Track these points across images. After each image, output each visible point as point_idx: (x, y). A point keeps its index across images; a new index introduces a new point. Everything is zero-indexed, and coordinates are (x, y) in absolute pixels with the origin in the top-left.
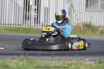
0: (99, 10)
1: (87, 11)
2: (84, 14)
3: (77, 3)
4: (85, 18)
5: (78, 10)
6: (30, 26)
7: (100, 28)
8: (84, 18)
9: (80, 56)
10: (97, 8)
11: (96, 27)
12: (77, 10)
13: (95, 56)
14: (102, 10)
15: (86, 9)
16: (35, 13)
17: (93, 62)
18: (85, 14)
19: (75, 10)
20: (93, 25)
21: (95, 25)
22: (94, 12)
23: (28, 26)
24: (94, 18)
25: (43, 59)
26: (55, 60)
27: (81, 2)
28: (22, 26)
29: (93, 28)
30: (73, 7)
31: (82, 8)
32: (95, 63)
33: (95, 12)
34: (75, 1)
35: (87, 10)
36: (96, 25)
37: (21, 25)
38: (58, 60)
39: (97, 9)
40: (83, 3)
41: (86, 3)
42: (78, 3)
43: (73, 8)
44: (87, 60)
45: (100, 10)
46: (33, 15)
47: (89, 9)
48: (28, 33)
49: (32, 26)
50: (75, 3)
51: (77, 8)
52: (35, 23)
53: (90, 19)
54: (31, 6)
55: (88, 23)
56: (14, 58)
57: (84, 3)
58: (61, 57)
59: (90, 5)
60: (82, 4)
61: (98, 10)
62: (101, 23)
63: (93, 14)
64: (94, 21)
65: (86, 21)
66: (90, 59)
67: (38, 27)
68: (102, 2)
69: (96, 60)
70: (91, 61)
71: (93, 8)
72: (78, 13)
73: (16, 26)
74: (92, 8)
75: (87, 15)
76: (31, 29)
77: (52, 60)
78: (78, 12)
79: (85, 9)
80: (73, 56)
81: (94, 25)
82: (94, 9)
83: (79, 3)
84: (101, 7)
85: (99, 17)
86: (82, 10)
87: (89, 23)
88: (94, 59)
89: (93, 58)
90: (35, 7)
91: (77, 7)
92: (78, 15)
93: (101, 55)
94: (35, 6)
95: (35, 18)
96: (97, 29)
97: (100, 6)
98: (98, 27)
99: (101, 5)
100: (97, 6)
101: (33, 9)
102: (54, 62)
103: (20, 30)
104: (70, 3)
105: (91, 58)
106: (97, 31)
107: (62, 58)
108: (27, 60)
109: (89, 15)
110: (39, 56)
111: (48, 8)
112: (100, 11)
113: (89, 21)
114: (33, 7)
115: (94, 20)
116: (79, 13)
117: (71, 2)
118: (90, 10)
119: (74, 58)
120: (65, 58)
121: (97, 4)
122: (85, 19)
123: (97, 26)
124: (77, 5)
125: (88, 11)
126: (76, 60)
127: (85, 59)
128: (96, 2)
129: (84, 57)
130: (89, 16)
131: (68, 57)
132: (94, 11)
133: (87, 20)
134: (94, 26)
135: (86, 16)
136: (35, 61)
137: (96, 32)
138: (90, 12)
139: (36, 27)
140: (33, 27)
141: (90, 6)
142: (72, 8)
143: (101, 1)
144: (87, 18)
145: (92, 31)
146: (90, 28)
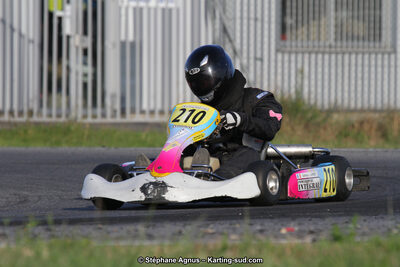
0: (330, 46)
1: (283, 52)
2: (273, 64)
3: (245, 21)
4: (279, 78)
5: (252, 48)
6: (67, 116)
7: (336, 116)
8: (273, 77)
9: (258, 221)
10: (322, 37)
11: (321, 111)
12: (245, 48)
13: (316, 217)
14: (341, 47)
15: (282, 43)
16: (85, 63)
17: (308, 239)
18: (276, 61)
19: (238, 47)
20: (309, 103)
21: (316, 103)
22: (310, 53)
23: (59, 116)
24: (313, 77)
25: (114, 235)
26: (163, 237)
27: (259, 16)
28: (35, 118)
29: (310, 115)
30: (229, 36)
31: (266, 39)
32: (314, 241)
33: (317, 53)
34: (238, 14)
35: (285, 46)
36: (323, 105)
37: (31, 113)
38: (174, 234)
39: (322, 43)
40: (266, 19)
41: (279, 20)
42: (249, 19)
43: (230, 41)
44: (284, 231)
45: (336, 47)
46: (77, 74)
47: (294, 44)
48: (58, 143)
49: (73, 114)
50: (238, 21)
51: (245, 41)
52: (85, 105)
53: (296, 82)
54: (68, 37)
55: (290, 96)
56: (4, 236)
57: (273, 19)
58: (184, 226)
59: (297, 28)
60: (266, 26)
61: (325, 47)
62: (340, 94)
63: (306, 61)
64: (313, 89)
65: (282, 92)
66: (296, 229)
67: (99, 120)
68: (339, 13)
69: (321, 231)
70: (300, 235)
71: (308, 39)
72: (252, 61)
73: (12, 120)
74: (302, 40)
75: (286, 65)
76: (73, 128)
77: (150, 237)
78: (252, 55)
79: (277, 44)
80: (234, 221)
81: (312, 102)
82: (310, 43)
83: (252, 22)
84: (336, 33)
85: (333, 71)
86: (266, 46)
87: (294, 96)
88: (312, 228)
89: (309, 225)
90: (82, 41)
91: (245, 35)
92: (252, 68)
93: (340, 216)
94: (85, 38)
95: (85, 85)
96: (325, 120)
97: (333, 29)
98: (330, 112)
99: (336, 26)
100: (322, 29)
101: (77, 48)
102: (155, 243)
103: (30, 132)
104: (218, 21)
105: (300, 224)
106: (325, 128)
107: (189, 228)
108: (53, 240)
109: (293, 65)
110: (100, 226)
111: (133, 45)
112: (333, 49)
113: (293, 90)
114: (78, 42)
115: (313, 82)
116: (256, 59)
117: (221, 19)
118: (297, 46)
119: (238, 226)
120: (202, 229)
121: (322, 23)
122: (279, 83)
123: (326, 107)
124: (245, 28)
125: (288, 49)
126: (241, 234)
127: (280, 230)
128: (317, 15)
129: (276, 224)
130: (293, 72)
131: (211, 226)
132: (310, 49)
133: (286, 85)
134: (312, 109)
135: (280, 70)
136: (84, 241)
137: (322, 131)
138: (297, 53)
139: (90, 120)
140: (80, 120)
141: (294, 31)
142: (227, 40)
143: (336, 10)
144: (286, 78)
145: (307, 126)
146: (299, 115)
